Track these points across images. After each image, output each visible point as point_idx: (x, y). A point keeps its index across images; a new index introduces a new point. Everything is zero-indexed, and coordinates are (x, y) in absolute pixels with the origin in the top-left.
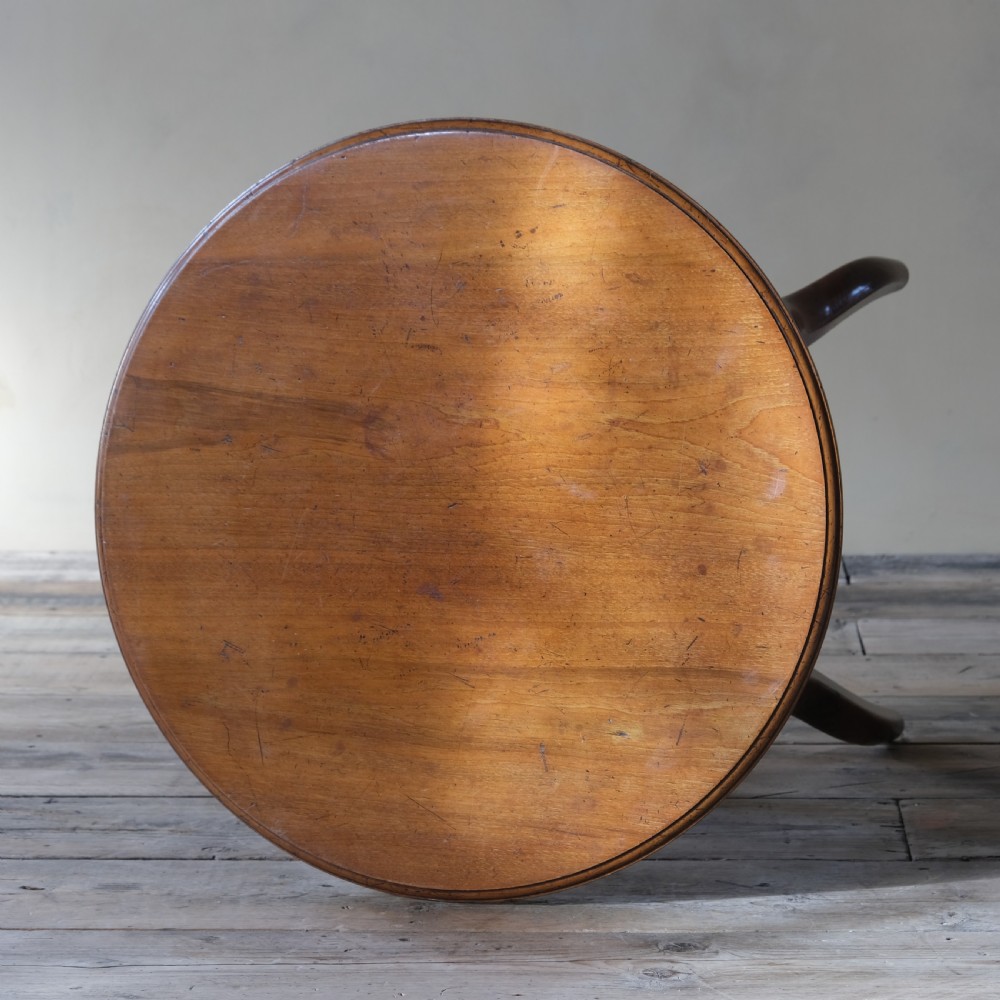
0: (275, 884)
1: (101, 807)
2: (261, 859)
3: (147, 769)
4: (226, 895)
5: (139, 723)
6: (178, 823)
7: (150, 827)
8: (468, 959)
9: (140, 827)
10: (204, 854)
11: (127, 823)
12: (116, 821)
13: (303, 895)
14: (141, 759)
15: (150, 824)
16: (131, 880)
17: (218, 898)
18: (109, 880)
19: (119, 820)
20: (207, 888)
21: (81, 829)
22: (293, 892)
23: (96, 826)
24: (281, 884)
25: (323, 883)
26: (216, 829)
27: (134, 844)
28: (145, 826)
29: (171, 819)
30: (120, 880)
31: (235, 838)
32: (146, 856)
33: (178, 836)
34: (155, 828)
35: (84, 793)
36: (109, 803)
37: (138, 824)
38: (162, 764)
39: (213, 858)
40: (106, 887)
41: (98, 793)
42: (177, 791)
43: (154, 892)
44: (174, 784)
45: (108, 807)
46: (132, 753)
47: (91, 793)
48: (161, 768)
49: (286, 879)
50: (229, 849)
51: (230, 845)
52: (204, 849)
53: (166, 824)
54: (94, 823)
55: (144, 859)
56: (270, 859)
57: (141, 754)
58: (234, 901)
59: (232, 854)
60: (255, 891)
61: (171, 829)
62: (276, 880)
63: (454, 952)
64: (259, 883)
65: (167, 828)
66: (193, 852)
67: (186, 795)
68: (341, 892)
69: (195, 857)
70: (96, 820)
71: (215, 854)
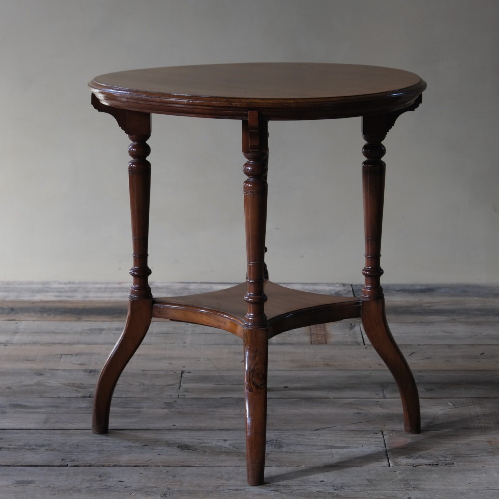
0: (97, 481)
1: (12, 435)
2: (90, 466)
3: (32, 413)
4: (75, 487)
5: (26, 386)
6: (49, 445)
7: (36, 447)
9: (32, 447)
10: (63, 463)
11: (25, 445)
12: (20, 444)
13: (111, 487)
14: (29, 407)
15: (36, 445)
16: (30, 478)
17: (71, 489)
18: (20, 479)
19: (21, 443)
20: (66, 483)
21: (4, 448)
22: (106, 485)
23: (10, 446)
24: (100, 480)
25: (120, 480)
26: (67, 448)
27: (31, 457)
28: (34, 447)
29: (46, 443)
30: (25, 478)
31: (76, 453)
32: (36, 464)
33: (50, 452)
34: (39, 448)
35: (4, 427)
36: (16, 433)
37: (31, 446)
38: (39, 410)
39: (67, 465)
40: (18, 482)
41: (10, 427)
42: (48, 426)
43: (41, 486)
44: (46, 422)
45: (16, 435)
46: (24, 404)
47: (7, 428)
48: (38, 412)
49: (102, 478)
50: (74, 460)
51: (74, 457)
52: (63, 460)
53: (44, 446)
54: (10, 445)
55: (35, 466)
56: (94, 466)
57: (29, 404)
58: (79, 491)
59: (76, 463)
60: (88, 484)
61: (46, 448)
62: (98, 478)
64: (90, 480)
65: (44, 448)
66: (58, 462)
67: (52, 428)
68: (128, 485)
69: (59, 464)
70: (10, 443)
71: (68, 463)
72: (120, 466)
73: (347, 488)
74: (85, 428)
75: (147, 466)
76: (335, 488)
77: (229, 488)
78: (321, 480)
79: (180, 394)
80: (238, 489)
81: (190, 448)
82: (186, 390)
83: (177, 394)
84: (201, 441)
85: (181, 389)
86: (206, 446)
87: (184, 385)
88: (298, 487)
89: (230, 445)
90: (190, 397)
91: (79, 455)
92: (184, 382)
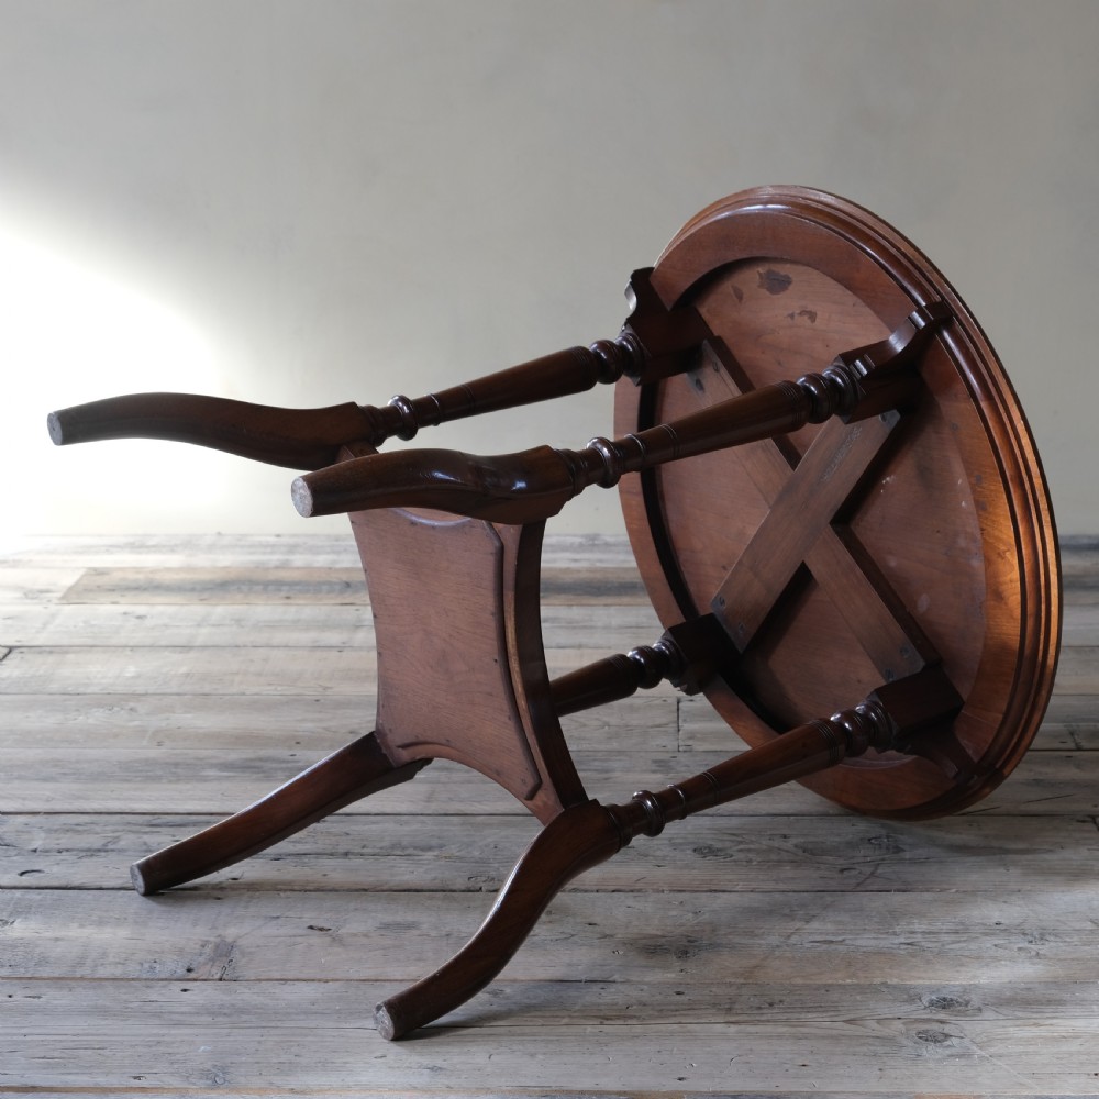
1: (366, 827)
6: (440, 847)
7: (415, 852)
8: (746, 1018)
9: (407, 852)
10: (471, 884)
11: (393, 847)
12: (382, 844)
13: (573, 936)
15: (415, 848)
16: (409, 918)
18: (388, 918)
19: (386, 843)
21: (353, 854)
22: (564, 932)
23: (365, 850)
25: (589, 921)
26: (477, 854)
27: (406, 873)
28: (411, 851)
29: (434, 842)
30: (399, 918)
31: (496, 865)
32: (419, 888)
33: (443, 862)
34: (420, 853)
36: (373, 823)
37: (404, 848)
39: (481, 890)
40: (386, 926)
41: (361, 810)
42: (433, 807)
43: (433, 933)
44: (429, 799)
45: (374, 827)
47: (355, 811)
49: (553, 916)
50: (493, 879)
51: (493, 874)
52: (469, 879)
53: (430, 848)
54: (363, 847)
55: (416, 891)
59: (497, 885)
61: (436, 853)
63: (730, 1009)
65: (431, 853)
66: (461, 883)
67: (442, 812)
68: (608, 932)
69: (463, 888)
70: (365, 843)
71: (482, 884)
72: (586, 891)
73: (1052, 938)
74: (507, 811)
75: (639, 891)
76: (1031, 939)
77: (811, 938)
78: (995, 921)
79: (681, 743)
80: (832, 942)
81: (719, 853)
82: (692, 736)
83: (676, 743)
84: (740, 839)
85: (681, 733)
86: (749, 850)
87: (686, 727)
88: (953, 937)
89: (796, 846)
90: (701, 749)
91: (501, 869)
92: (685, 721)
